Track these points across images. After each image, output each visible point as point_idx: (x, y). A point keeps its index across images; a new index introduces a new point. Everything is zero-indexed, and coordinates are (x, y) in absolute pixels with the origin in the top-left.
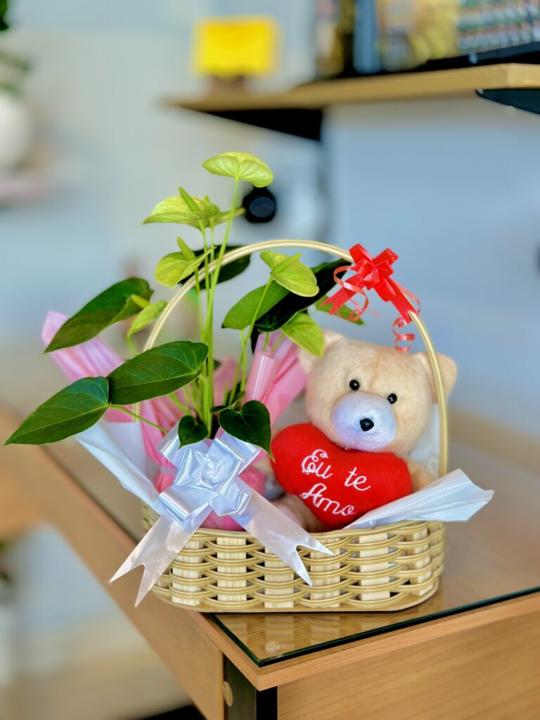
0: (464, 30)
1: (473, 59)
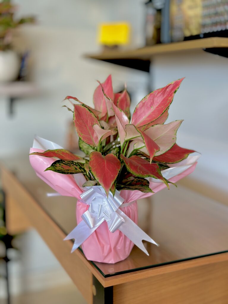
0: (204, 26)
1: (202, 36)
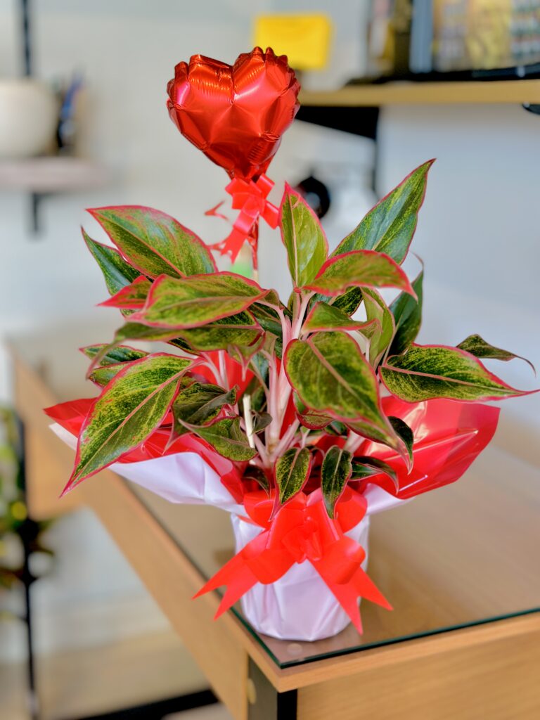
0: (520, 35)
1: (521, 72)
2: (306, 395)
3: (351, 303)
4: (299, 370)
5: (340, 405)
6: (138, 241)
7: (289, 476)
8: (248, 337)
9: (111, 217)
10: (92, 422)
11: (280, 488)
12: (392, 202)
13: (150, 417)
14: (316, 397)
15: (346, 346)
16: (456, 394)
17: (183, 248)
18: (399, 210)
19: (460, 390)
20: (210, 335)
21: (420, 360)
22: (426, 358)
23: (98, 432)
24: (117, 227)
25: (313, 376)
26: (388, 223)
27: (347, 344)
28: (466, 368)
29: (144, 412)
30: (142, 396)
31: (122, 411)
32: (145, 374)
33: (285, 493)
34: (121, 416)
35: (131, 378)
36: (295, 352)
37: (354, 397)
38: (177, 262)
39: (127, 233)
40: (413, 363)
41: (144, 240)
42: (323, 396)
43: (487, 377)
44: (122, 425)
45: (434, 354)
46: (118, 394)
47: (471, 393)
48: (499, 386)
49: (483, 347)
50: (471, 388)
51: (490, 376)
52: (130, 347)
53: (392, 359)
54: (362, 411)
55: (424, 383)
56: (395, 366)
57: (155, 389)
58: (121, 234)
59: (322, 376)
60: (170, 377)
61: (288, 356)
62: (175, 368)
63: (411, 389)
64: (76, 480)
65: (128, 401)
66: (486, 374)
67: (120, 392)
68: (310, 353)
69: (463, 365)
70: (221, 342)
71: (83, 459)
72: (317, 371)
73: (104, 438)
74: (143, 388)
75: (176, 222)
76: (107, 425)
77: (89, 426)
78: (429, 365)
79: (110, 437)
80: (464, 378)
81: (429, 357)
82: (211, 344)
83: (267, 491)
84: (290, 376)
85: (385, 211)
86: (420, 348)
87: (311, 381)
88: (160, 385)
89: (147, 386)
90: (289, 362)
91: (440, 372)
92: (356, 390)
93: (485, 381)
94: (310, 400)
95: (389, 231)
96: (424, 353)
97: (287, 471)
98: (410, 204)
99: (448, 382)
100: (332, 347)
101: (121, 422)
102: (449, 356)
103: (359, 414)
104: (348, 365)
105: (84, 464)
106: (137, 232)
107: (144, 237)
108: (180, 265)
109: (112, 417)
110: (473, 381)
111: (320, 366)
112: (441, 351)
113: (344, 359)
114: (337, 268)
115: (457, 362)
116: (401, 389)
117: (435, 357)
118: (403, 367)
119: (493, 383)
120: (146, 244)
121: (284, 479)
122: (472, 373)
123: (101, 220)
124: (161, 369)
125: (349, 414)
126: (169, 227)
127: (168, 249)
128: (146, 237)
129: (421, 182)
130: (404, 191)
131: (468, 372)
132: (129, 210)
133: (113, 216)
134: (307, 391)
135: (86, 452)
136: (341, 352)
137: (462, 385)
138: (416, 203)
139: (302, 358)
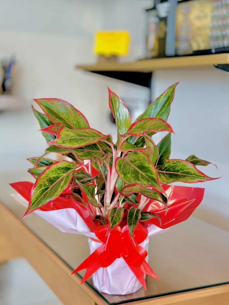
1: (213, 51)
2: (125, 178)
3: (142, 143)
4: (121, 169)
5: (141, 181)
6: (56, 114)
7: (114, 218)
8: (99, 155)
9: (44, 103)
10: (37, 187)
11: (111, 222)
12: (160, 100)
13: (61, 186)
14: (130, 179)
15: (142, 158)
16: (184, 180)
17: (75, 117)
18: (163, 104)
19: (186, 178)
20: (84, 153)
21: (169, 166)
22: (172, 165)
23: (39, 191)
24: (47, 107)
25: (128, 171)
26: (158, 109)
27: (143, 157)
28: (189, 169)
29: (59, 183)
30: (58, 178)
31: (49, 183)
32: (59, 169)
33: (113, 224)
34: (49, 185)
35: (53, 170)
36: (119, 162)
37: (146, 178)
38: (72, 123)
39: (51, 110)
40: (166, 168)
41: (58, 113)
42: (133, 178)
43: (197, 172)
44: (49, 189)
45: (175, 163)
46: (47, 176)
47: (191, 179)
48: (203, 176)
49: (196, 160)
50: (191, 177)
51: (199, 172)
52: (50, 159)
53: (158, 167)
54: (150, 183)
55: (171, 176)
56: (159, 170)
57: (63, 175)
58: (48, 110)
59: (132, 171)
60: (69, 171)
61: (117, 163)
62: (71, 167)
63: (166, 179)
64: (30, 211)
65: (52, 179)
66: (197, 171)
67: (48, 176)
68: (126, 163)
69: (187, 167)
70: (89, 156)
71: (33, 202)
72: (129, 169)
73: (41, 194)
74: (58, 174)
75: (72, 106)
76: (43, 188)
77: (36, 188)
78: (173, 168)
79: (44, 194)
80: (188, 173)
81: (173, 165)
82: (85, 157)
83: (105, 225)
84: (118, 171)
85: (157, 104)
86: (169, 161)
87: (127, 173)
88: (65, 174)
89: (60, 174)
90: (117, 166)
91: (178, 171)
92: (147, 175)
93: (197, 174)
94: (127, 180)
95: (159, 113)
96: (171, 163)
97: (113, 215)
98: (168, 101)
99: (181, 175)
100: (136, 158)
101: (49, 188)
102: (181, 164)
103: (149, 184)
104: (144, 165)
105: (33, 204)
106: (55, 109)
107: (58, 112)
108: (74, 125)
109: (45, 185)
110: (192, 174)
111: (131, 167)
112: (178, 162)
113: (142, 163)
114: (138, 126)
115: (185, 166)
116: (161, 179)
117: (176, 165)
118: (162, 170)
119: (200, 175)
120: (59, 115)
121: (112, 219)
122: (191, 171)
123: (40, 104)
124: (65, 167)
125: (145, 184)
126: (69, 108)
127: (69, 118)
128: (59, 112)
129: (172, 92)
130: (165, 96)
131: (190, 170)
132: (52, 100)
133: (45, 103)
134: (125, 177)
135: (34, 199)
136: (140, 160)
137: (187, 176)
138: (170, 100)
139: (123, 164)
